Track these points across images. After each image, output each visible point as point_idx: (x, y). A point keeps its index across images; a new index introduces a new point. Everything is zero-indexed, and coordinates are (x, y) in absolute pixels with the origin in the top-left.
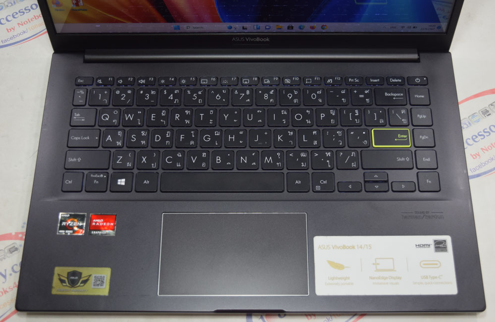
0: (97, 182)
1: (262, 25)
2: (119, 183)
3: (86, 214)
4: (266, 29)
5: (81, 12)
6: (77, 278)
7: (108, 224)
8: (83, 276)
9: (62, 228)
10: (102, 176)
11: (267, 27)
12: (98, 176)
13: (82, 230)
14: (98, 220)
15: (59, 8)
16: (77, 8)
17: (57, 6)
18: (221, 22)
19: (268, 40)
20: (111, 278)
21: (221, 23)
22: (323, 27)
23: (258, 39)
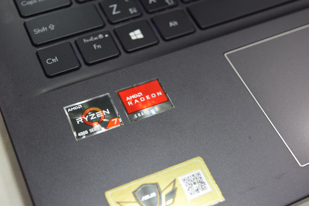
0: (99, 46)
2: (134, 38)
3: (108, 94)
6: (153, 195)
7: (153, 96)
8: (162, 187)
9: (79, 128)
10: (101, 36)
12: (96, 38)
13: (116, 119)
14: (134, 96)
20: (210, 171)
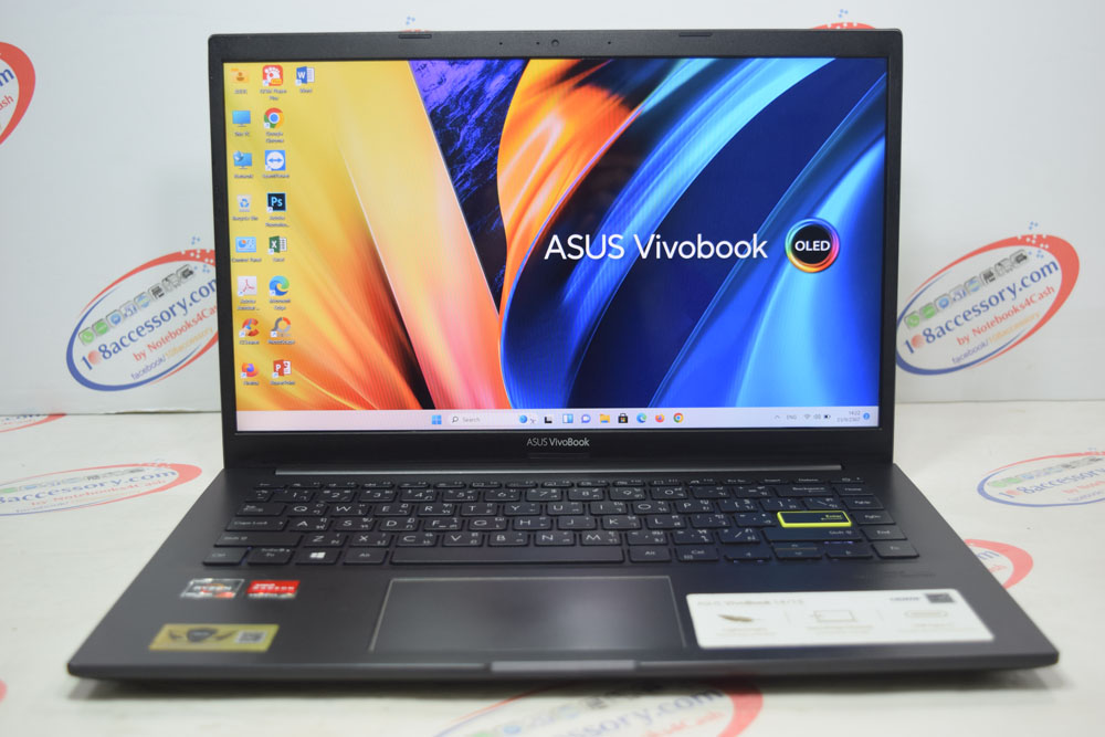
0: (273, 555)
1: (578, 413)
3: (242, 580)
4: (583, 422)
5: (286, 387)
11: (586, 419)
15: (251, 379)
16: (280, 379)
17: (248, 375)
18: (510, 408)
19: (586, 443)
21: (508, 410)
22: (677, 417)
23: (570, 442)
